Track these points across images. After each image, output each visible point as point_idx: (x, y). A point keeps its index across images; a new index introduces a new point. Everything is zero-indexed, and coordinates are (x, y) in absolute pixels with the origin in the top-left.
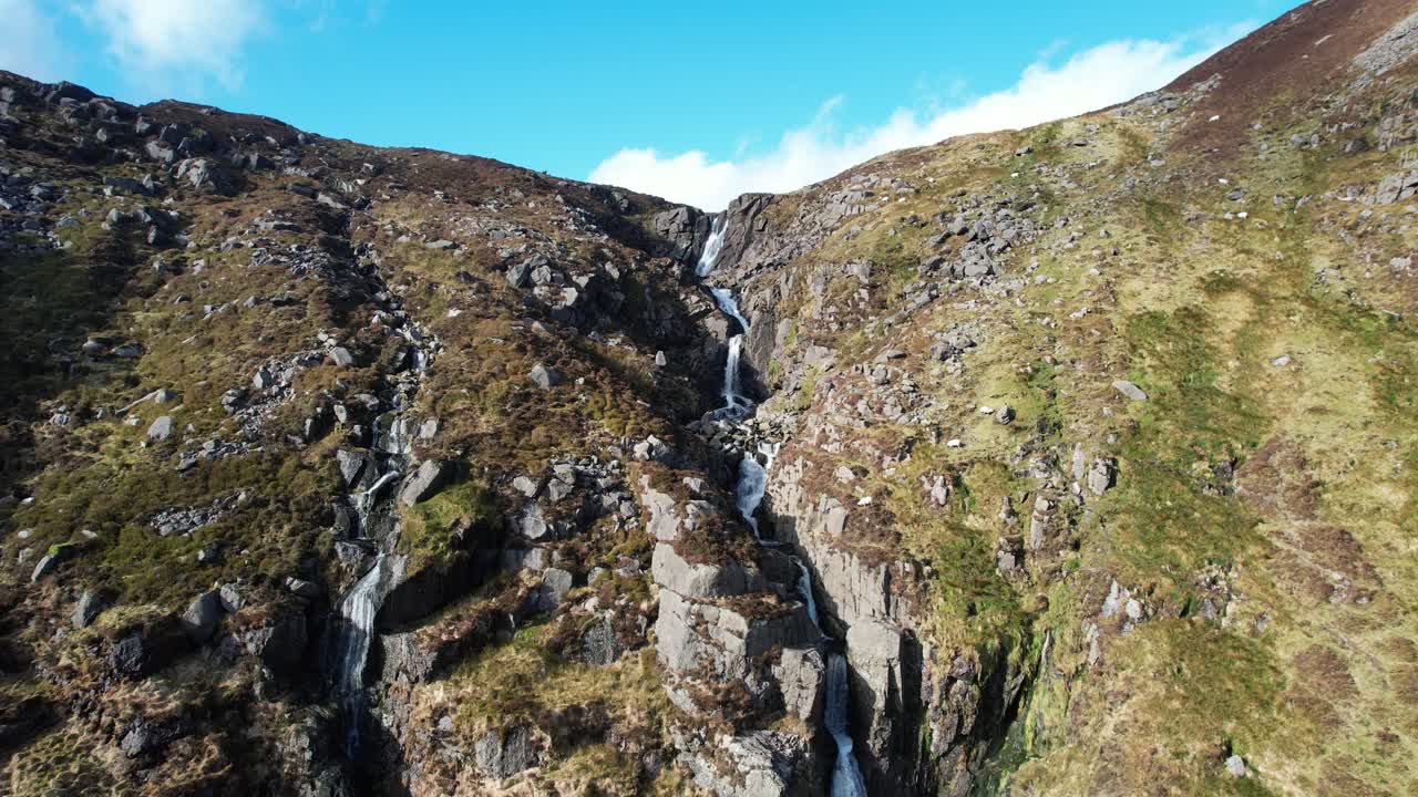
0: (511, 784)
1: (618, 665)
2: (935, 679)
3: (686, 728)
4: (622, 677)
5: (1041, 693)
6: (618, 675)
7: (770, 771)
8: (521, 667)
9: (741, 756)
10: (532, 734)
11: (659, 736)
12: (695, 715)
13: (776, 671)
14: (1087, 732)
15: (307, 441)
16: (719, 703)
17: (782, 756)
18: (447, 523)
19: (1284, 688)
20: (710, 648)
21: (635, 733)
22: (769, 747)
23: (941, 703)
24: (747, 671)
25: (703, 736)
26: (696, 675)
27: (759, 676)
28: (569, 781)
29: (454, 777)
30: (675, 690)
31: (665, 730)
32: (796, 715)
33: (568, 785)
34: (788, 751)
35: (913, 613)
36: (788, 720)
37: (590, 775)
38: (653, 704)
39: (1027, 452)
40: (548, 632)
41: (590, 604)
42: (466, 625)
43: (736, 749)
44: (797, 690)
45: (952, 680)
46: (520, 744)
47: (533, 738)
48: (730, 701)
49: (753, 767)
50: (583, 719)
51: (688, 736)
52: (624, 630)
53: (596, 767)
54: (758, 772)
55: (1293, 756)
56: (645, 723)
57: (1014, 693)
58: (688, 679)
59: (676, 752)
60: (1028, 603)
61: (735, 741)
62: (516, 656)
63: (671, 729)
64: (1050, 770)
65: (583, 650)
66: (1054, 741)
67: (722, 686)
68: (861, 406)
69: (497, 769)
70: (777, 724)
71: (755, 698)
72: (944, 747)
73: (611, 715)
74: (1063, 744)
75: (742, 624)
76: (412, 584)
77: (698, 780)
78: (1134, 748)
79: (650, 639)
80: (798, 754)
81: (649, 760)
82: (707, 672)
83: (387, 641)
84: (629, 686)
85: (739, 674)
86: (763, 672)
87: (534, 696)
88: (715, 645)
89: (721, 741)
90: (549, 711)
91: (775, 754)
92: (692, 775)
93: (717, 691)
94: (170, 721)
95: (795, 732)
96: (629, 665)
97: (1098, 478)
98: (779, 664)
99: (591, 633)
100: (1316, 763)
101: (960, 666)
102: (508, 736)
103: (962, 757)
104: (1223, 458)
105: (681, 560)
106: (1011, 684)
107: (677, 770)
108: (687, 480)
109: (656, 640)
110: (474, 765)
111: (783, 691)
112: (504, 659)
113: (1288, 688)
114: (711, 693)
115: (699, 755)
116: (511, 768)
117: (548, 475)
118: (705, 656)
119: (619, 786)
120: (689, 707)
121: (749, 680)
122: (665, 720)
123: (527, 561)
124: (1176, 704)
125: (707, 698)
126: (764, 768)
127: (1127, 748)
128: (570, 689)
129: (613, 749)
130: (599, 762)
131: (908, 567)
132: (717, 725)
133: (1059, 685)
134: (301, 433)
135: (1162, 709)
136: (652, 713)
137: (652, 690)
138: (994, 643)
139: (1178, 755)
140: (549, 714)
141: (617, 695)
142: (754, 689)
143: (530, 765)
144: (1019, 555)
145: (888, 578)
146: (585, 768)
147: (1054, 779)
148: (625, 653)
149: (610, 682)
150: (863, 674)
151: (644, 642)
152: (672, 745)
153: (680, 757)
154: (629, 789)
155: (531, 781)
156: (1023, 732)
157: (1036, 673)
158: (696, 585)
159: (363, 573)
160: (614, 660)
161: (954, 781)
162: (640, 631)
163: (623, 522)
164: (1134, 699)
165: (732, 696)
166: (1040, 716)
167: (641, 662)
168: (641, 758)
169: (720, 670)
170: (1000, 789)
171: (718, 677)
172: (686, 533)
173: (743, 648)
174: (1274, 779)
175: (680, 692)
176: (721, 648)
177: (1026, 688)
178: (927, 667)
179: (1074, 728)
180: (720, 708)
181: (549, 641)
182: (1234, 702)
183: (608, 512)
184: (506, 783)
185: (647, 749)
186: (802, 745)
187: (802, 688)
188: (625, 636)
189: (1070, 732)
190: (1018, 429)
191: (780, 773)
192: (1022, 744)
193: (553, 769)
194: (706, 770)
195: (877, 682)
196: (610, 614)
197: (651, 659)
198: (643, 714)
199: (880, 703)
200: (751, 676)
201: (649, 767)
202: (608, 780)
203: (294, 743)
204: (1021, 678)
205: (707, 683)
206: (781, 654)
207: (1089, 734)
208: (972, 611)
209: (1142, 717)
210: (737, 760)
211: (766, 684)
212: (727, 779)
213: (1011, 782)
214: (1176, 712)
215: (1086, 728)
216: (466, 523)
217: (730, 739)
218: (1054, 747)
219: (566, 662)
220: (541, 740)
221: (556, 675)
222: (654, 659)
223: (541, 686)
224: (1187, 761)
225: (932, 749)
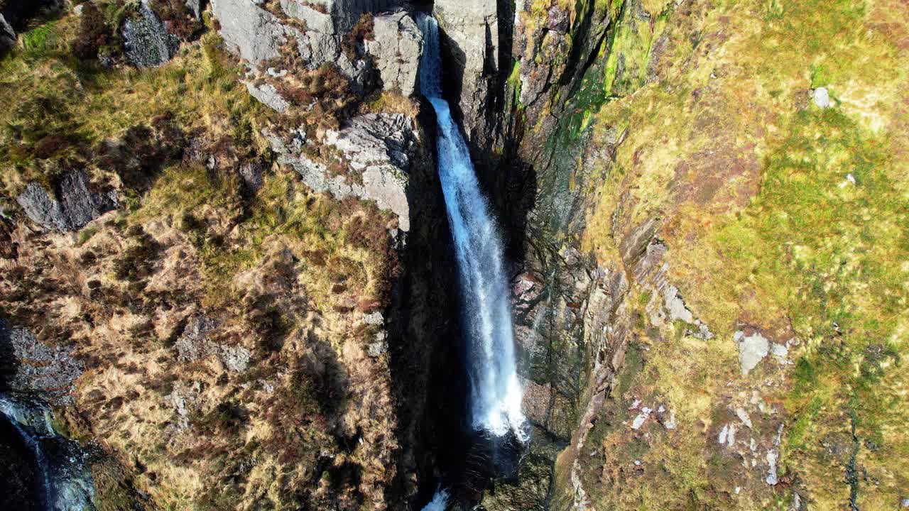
0: (87, 236)
1: (178, 62)
2: (529, 33)
3: (281, 129)
4: (188, 77)
5: (624, 36)
6: (181, 76)
7: (389, 166)
8: (43, 87)
9: (352, 153)
10: (92, 176)
11: (250, 142)
12: (288, 113)
13: (369, 46)
14: (673, 72)
16: (314, 95)
17: (395, 143)
19: (863, 15)
20: (289, 30)
21: (222, 146)
22: (378, 136)
23: (535, 56)
24: (339, 52)
25: (303, 134)
26: (279, 65)
27: (353, 55)
28: (158, 219)
29: (8, 238)
30: (257, 86)
31: (257, 135)
32: (397, 91)
33: (159, 225)
34: (398, 134)
36: (389, 98)
37: (183, 207)
38: (235, 107)
40: (67, 31)
43: (345, 145)
44: (397, 66)
45: (545, 30)
46: (79, 190)
47: (94, 180)
48: (326, 90)
49: (369, 164)
50: (153, 142)
51: (285, 137)
52: (171, 17)
53: (187, 196)
54: (376, 168)
55: (872, 83)
56: (231, 132)
57: (598, 38)
58: (271, 71)
59: (274, 156)
61: (342, 136)
62: (31, 72)
63: (264, 131)
64: (635, 111)
65: (126, 49)
66: (634, 81)
67: (313, 73)
69: (61, 223)
70: (378, 105)
71: (352, 83)
72: (532, 97)
73: (186, 129)
74: (642, 84)
77: (308, 181)
78: (737, 91)
79: (209, 24)
80: (408, 135)
81: (247, 171)
82: (290, 59)
84: (200, 89)
85: (329, 57)
86: (357, 50)
87: (76, 126)
88: (294, 25)
89: (325, 136)
90: (104, 144)
91: (387, 141)
92: (300, 178)
93: (308, 81)
95: (400, 111)
96: (191, 61)
98: (372, 38)
99: (128, 26)
100: (891, 86)
101: (555, 16)
102: (56, 184)
103: (547, 103)
106: (597, 27)
107: (280, 175)
109: (217, 25)
110: (28, 222)
111: (380, 67)
112: (14, 78)
113: (868, 15)
114: (301, 85)
115: (303, 156)
116: (80, 220)
118: (285, 40)
119: (221, 210)
120: (280, 105)
121: (343, 61)
122: (254, 125)
124: (773, 42)
125: (299, 91)
126: (382, 163)
127: (730, 91)
128: (124, 106)
129: (202, 168)
130: (189, 189)
132: (318, 120)
133: (643, 26)
135: (761, 48)
136: (235, 119)
137: (228, 89)
139: (774, 94)
140: (104, 148)
141: (187, 102)
142: (350, 72)
143: (103, 210)
146: (173, 199)
147: (641, 120)
148: (183, 46)
149: (173, 87)
151: (200, 30)
152: (269, 149)
153: (281, 160)
154: (233, 210)
155: (112, 230)
156: (603, 74)
157: (620, 16)
160: (171, 57)
161: (539, 125)
162: (193, 15)
164: (732, 40)
165: (327, 84)
166: (622, 58)
167: (205, 55)
168: (237, 171)
169: (306, 55)
170: (582, 129)
171: (305, 64)
173: (330, 25)
174: (854, 106)
175: (263, 88)
176: (303, 28)
179: (656, 68)
180: (316, 101)
181: (74, 45)
182: (820, 34)
184: (80, 237)
185: (241, 159)
186: (409, 124)
187: (401, 62)
188: (175, 25)
189: (650, 72)
191: (398, 164)
192: (601, 86)
193: (136, 207)
194: (315, 171)
197: (217, 49)
198: (225, 122)
200: (343, 57)
201: (248, 178)
202: (206, 207)
204: (607, 22)
205: (294, 73)
206: (372, 25)
207: (674, 75)
209: (742, 59)
210: (348, 157)
211: (361, 63)
212: (341, 178)
213: (593, 122)
214: (774, 51)
215: (673, 69)
217: (336, 134)
218: (633, 86)
219: (108, 70)
220: (106, 180)
221: (99, 89)
222: (221, 49)
223: (83, 109)
224: (781, 98)
225: (521, 100)
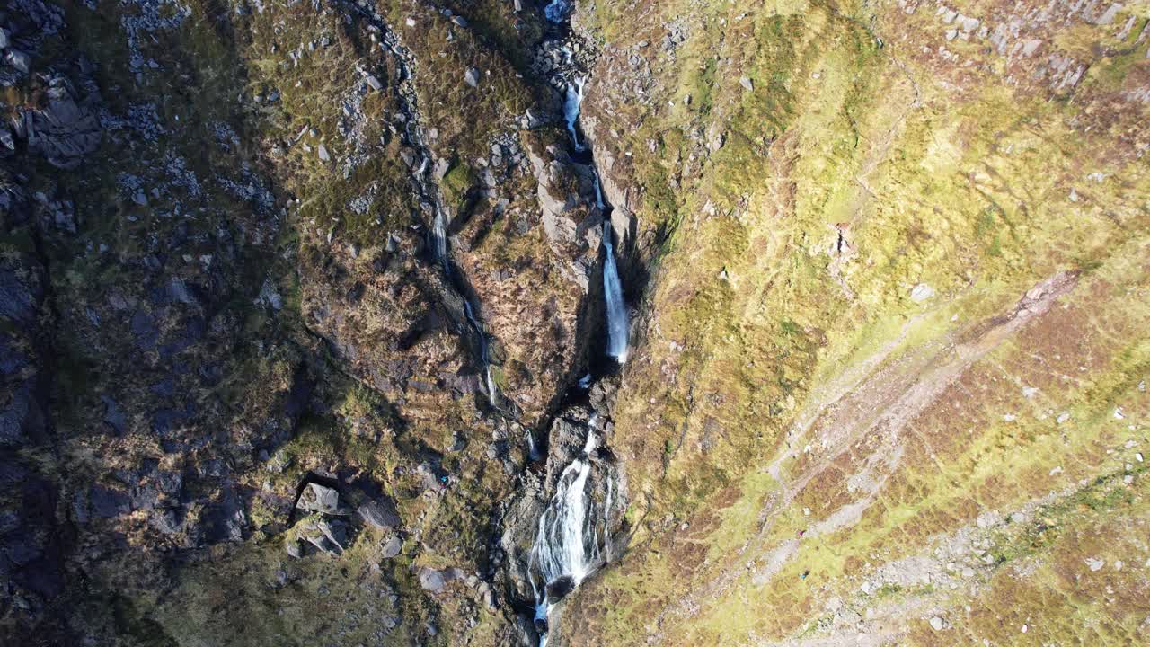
0: (505, 284)
1: (531, 233)
2: (641, 232)
3: (557, 259)
4: (533, 239)
5: (677, 233)
6: (531, 238)
7: (585, 274)
8: (498, 242)
9: (576, 269)
11: (549, 262)
12: (560, 255)
13: (586, 237)
15: (384, 147)
18: (459, 189)
20: (563, 233)
21: (541, 262)
22: (584, 264)
23: (643, 238)
24: (577, 239)
25: (563, 262)
26: (559, 242)
27: (581, 240)
30: (552, 246)
31: (550, 260)
32: (593, 249)
33: (523, 283)
34: (590, 263)
35: (636, 208)
36: (590, 251)
37: (529, 279)
38: (546, 251)
39: (692, 124)
40: (504, 224)
41: (517, 210)
42: (476, 229)
44: (593, 243)
45: (647, 231)
46: (505, 273)
47: (509, 270)
48: (571, 250)
49: (580, 274)
50: (523, 260)
51: (558, 262)
52: (531, 220)
53: (530, 276)
54: (582, 275)
56: (543, 258)
58: (557, 243)
59: (554, 266)
60: (678, 200)
61: (574, 264)
62: (495, 238)
63: (553, 260)
65: (518, 231)
67: (568, 245)
68: (624, 86)
70: (586, 254)
71: (580, 248)
72: (643, 247)
73: (532, 256)
75: (574, 225)
76: (455, 220)
77: (562, 275)
79: (541, 223)
80: (594, 263)
81: (546, 270)
82: (562, 240)
83: (451, 238)
84: (536, 243)
85: (574, 240)
86: (582, 238)
88: (565, 231)
89: (569, 263)
91: (586, 267)
93: (567, 247)
94: (399, 283)
95: (593, 256)
96: (535, 233)
97: (717, 144)
98: (587, 235)
99: (519, 222)
101: (650, 228)
102: (501, 271)
104: (770, 135)
105: (550, 197)
106: (667, 230)
107: (555, 272)
108: (548, 148)
109: (543, 225)
111: (589, 243)
112: (492, 239)
114: (565, 248)
115: (562, 268)
116: (505, 280)
117: (491, 155)
118: (562, 235)
119: (538, 280)
120: (558, 253)
121: (578, 242)
122: (550, 257)
123: (489, 194)
126: (583, 272)
128: (517, 249)
129: (535, 268)
130: (531, 274)
131: (636, 189)
132: (567, 259)
133: (683, 233)
134: (380, 144)
136: (545, 254)
137: (544, 245)
138: (663, 220)
140: (513, 262)
141: (533, 248)
142: (579, 245)
143: (510, 277)
144: (678, 180)
145: (628, 193)
146: (527, 277)
148: (532, 228)
149: (529, 242)
150: (616, 230)
151: (539, 223)
152: (553, 264)
153: (556, 268)
154: (541, 281)
155: (511, 283)
156: (670, 244)
157: (677, 226)
158: (557, 209)
159: (435, 216)
160: (529, 232)
161: (646, 255)
162: (537, 220)
163: (524, 170)
164: (702, 249)
165: (572, 248)
166: (676, 240)
167: (539, 232)
168: (544, 270)
169: (567, 240)
170: (661, 258)
171: (567, 242)
172: (551, 183)
173: (575, 232)
174: (731, 280)
175: (554, 247)
176: (568, 233)
177: (673, 230)
178: (638, 226)
180: (568, 252)
181: (505, 228)
183: (517, 164)
184: (503, 284)
185: (545, 266)
186: (594, 259)
187: (595, 242)
188: (531, 222)
190: (691, 110)
192: (669, 248)
193: (517, 278)
194: (565, 273)
195: (621, 234)
196: (525, 215)
197: (542, 231)
198: (542, 255)
199: (621, 240)
201: (546, 272)
202: (535, 279)
203: (435, 280)
205: (563, 244)
206: (588, 232)
208: (657, 206)
210: (574, 270)
211: (583, 242)
212: (571, 276)
216: (466, 188)
217: (572, 263)
218: (678, 250)
219: (513, 236)
220: (512, 270)
221: (511, 243)
223: (508, 250)
225: (639, 248)
